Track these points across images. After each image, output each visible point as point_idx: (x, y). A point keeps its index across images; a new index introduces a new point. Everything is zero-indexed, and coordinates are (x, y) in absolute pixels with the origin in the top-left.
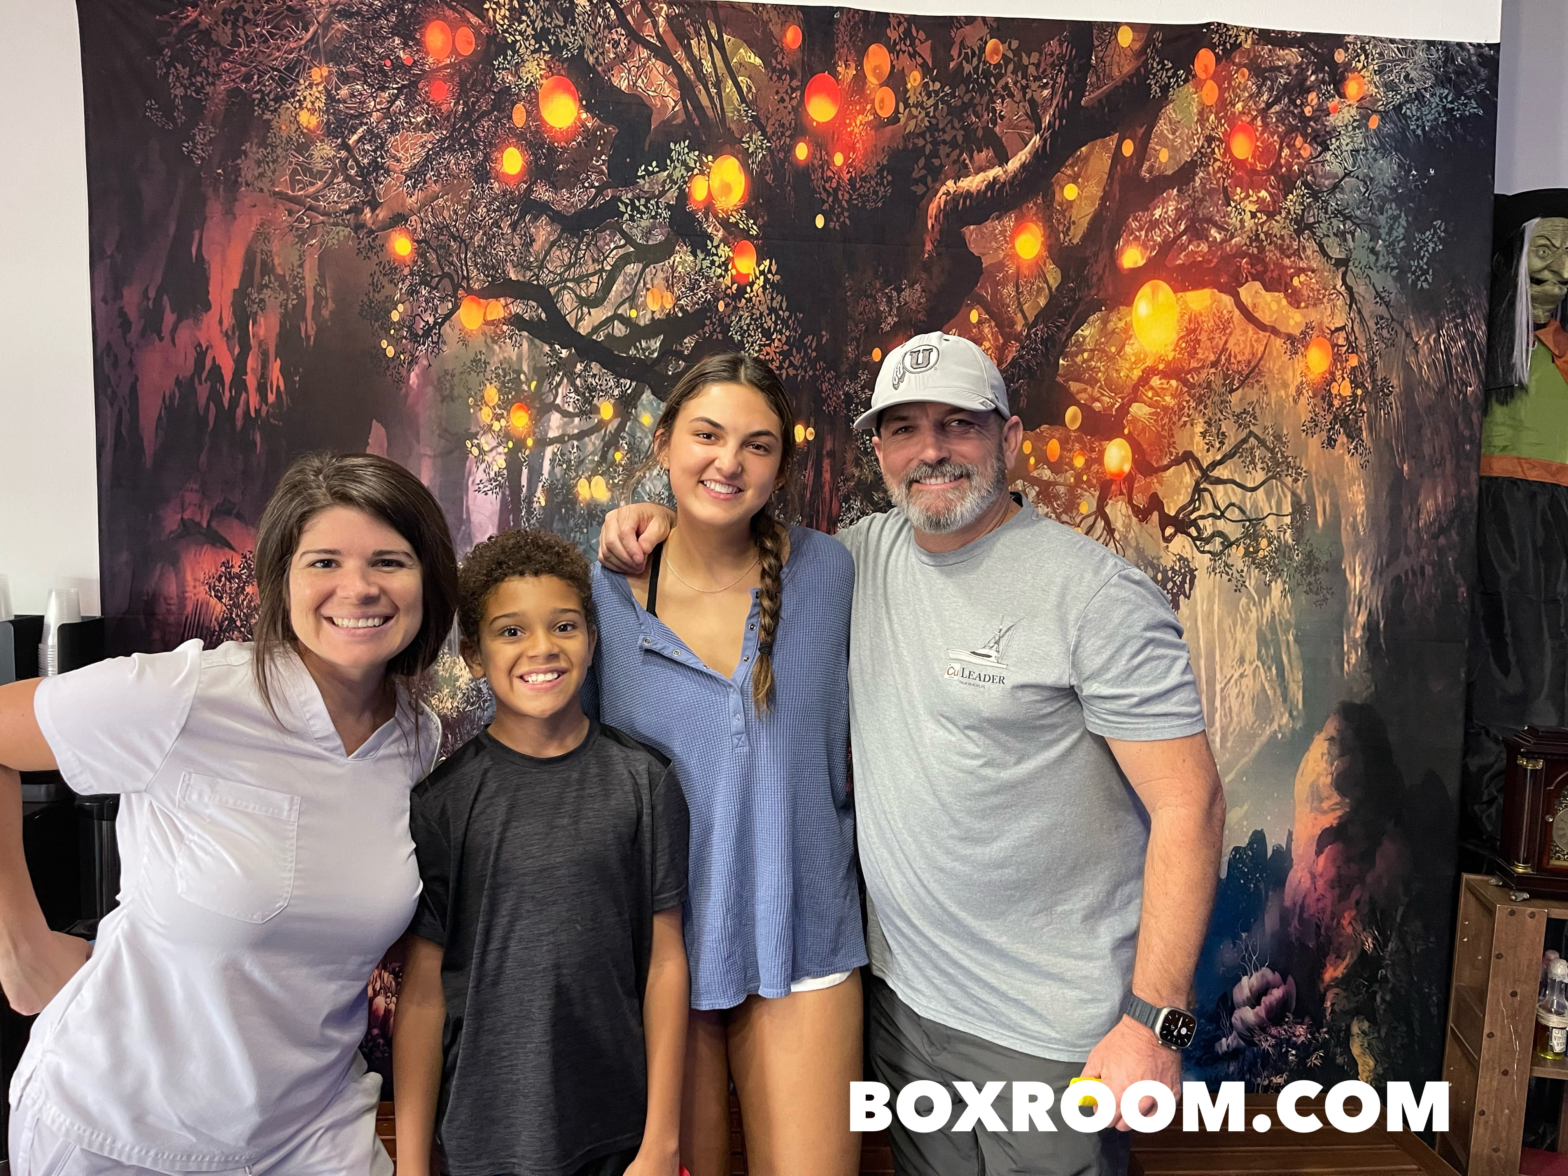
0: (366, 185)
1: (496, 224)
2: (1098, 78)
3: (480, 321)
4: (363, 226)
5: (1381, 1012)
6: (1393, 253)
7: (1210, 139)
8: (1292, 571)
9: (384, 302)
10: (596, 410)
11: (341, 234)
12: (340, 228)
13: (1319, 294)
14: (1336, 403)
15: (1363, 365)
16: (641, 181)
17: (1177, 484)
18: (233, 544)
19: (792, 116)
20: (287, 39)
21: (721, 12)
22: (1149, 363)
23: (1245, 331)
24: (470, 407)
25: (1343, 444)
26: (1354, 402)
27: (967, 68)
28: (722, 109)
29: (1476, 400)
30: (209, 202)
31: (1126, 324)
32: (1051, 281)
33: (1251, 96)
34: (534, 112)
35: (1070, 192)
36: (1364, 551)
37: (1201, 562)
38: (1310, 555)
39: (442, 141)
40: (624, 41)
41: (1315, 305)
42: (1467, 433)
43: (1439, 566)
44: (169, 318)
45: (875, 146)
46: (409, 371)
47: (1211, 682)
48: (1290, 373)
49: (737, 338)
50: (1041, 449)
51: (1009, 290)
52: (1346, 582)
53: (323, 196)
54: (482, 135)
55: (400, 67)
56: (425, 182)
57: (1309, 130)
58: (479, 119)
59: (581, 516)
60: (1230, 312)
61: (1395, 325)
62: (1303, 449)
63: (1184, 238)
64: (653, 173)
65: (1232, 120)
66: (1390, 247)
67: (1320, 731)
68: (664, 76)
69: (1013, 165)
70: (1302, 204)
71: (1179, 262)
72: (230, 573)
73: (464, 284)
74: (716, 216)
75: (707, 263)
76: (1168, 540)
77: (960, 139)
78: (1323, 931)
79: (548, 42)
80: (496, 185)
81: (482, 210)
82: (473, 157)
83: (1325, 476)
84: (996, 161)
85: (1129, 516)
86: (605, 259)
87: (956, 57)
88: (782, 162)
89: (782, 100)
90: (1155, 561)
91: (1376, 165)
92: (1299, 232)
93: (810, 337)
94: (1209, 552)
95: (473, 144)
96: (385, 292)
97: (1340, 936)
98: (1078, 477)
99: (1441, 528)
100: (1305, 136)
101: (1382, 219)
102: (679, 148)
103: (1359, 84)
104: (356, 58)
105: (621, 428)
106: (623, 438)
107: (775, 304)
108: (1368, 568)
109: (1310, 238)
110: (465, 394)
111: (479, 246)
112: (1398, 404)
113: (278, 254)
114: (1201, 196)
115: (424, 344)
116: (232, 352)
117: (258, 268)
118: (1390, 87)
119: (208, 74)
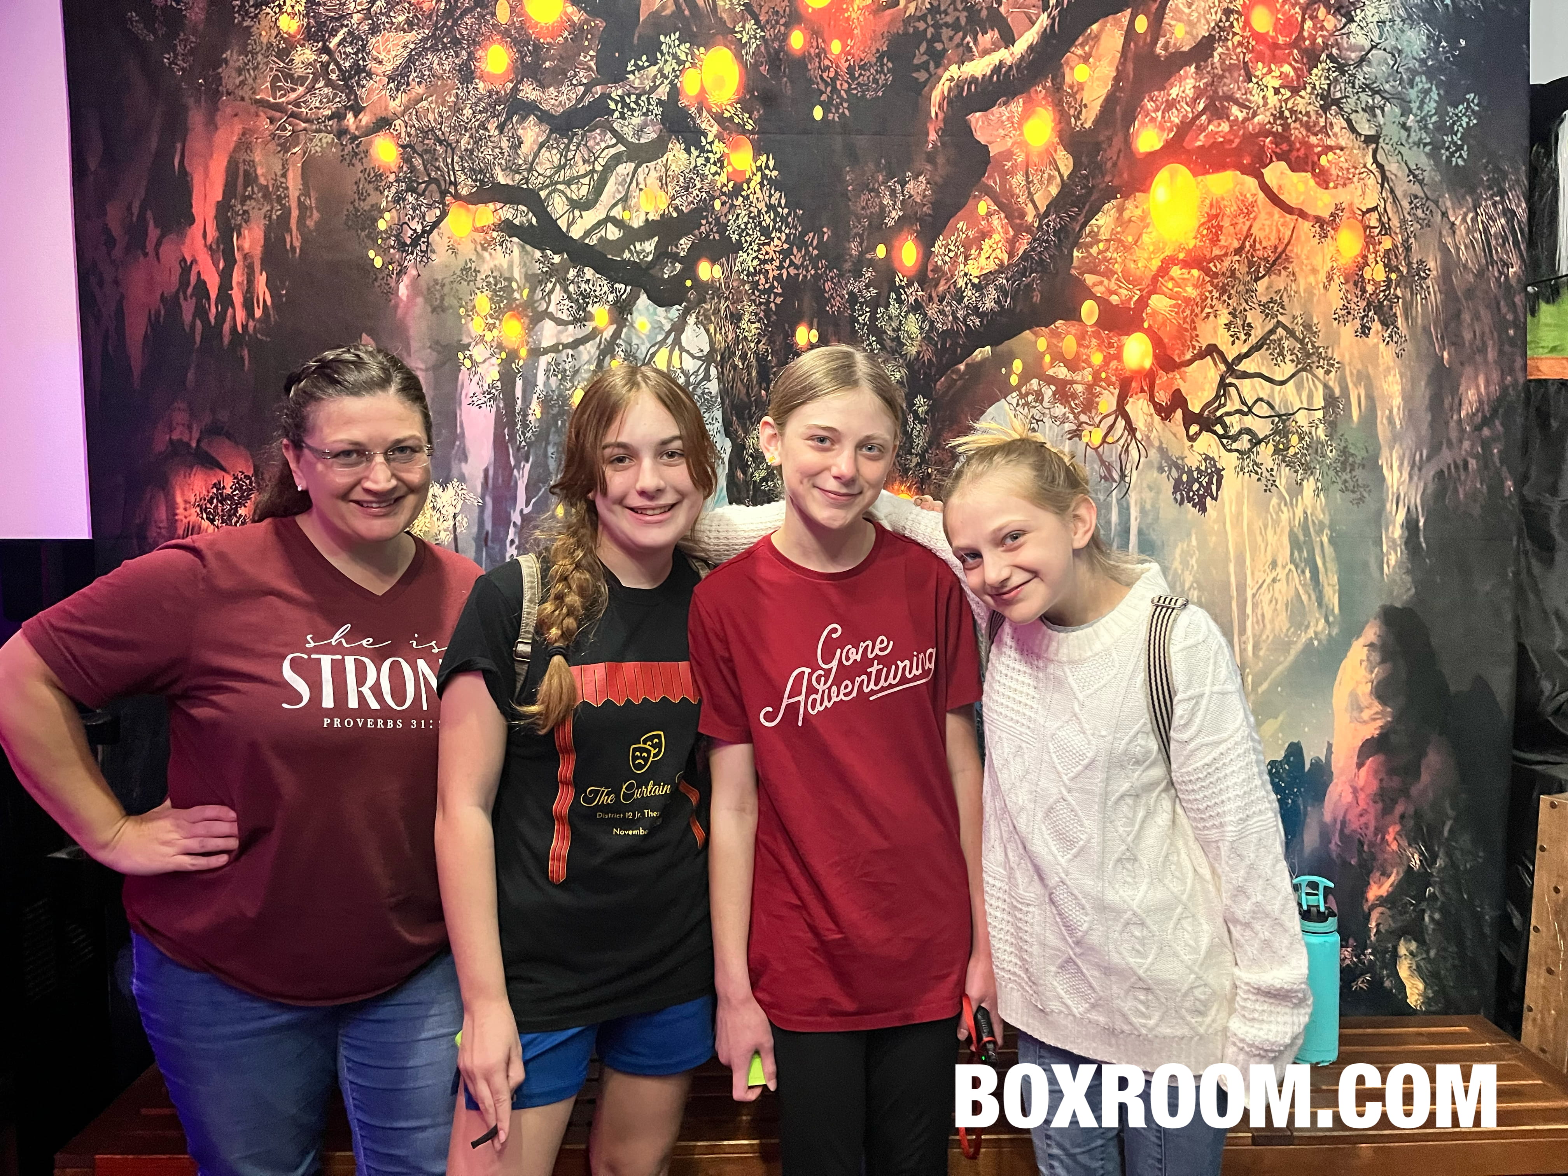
1: (483, 126)
3: (470, 227)
4: (346, 132)
5: (1430, 932)
6: (1425, 128)
7: (1228, 12)
8: (1325, 469)
9: (370, 211)
10: (589, 317)
11: (324, 141)
12: (322, 134)
13: (1348, 173)
14: (1370, 288)
15: (1397, 248)
16: (631, 77)
17: (1201, 380)
18: (224, 465)
19: (786, 3)
22: (1168, 253)
23: (1271, 215)
24: (460, 317)
25: (1378, 332)
26: (1388, 287)
29: (1519, 281)
30: (190, 113)
31: (1143, 211)
32: (1063, 169)
34: (518, 7)
35: (1081, 73)
36: (1401, 445)
37: (1228, 461)
38: (1344, 451)
39: (424, 40)
41: (1345, 185)
42: (1510, 317)
43: (1485, 460)
44: (153, 233)
45: (874, 31)
46: (398, 282)
47: (1242, 588)
48: (1319, 258)
49: (735, 237)
50: (1056, 346)
51: (1018, 180)
52: (1383, 479)
53: (305, 102)
54: (465, 32)
58: (462, 16)
60: (1254, 195)
61: (1429, 203)
62: (1335, 340)
63: (1204, 117)
64: (643, 68)
66: (1422, 122)
67: (1359, 636)
70: (1327, 78)
71: (1199, 143)
72: (221, 494)
73: (452, 190)
74: (709, 111)
75: (701, 161)
76: (1192, 439)
77: (963, 21)
78: (1366, 847)
80: (481, 85)
81: (468, 112)
82: (457, 56)
83: (1360, 366)
84: (1003, 44)
85: (1151, 415)
86: (596, 159)
88: (777, 53)
90: (1180, 462)
91: (1404, 36)
92: (1325, 108)
93: (811, 235)
94: (1237, 451)
95: (456, 42)
96: (371, 200)
97: (1383, 851)
98: (1096, 375)
99: (1484, 417)
101: (1413, 93)
102: (669, 41)
105: (616, 335)
106: (619, 346)
107: (774, 201)
108: (1406, 463)
109: (1337, 114)
110: (455, 302)
111: (466, 150)
112: (1436, 288)
113: (261, 163)
114: (1220, 72)
115: (412, 253)
116: (217, 267)
117: (241, 180)
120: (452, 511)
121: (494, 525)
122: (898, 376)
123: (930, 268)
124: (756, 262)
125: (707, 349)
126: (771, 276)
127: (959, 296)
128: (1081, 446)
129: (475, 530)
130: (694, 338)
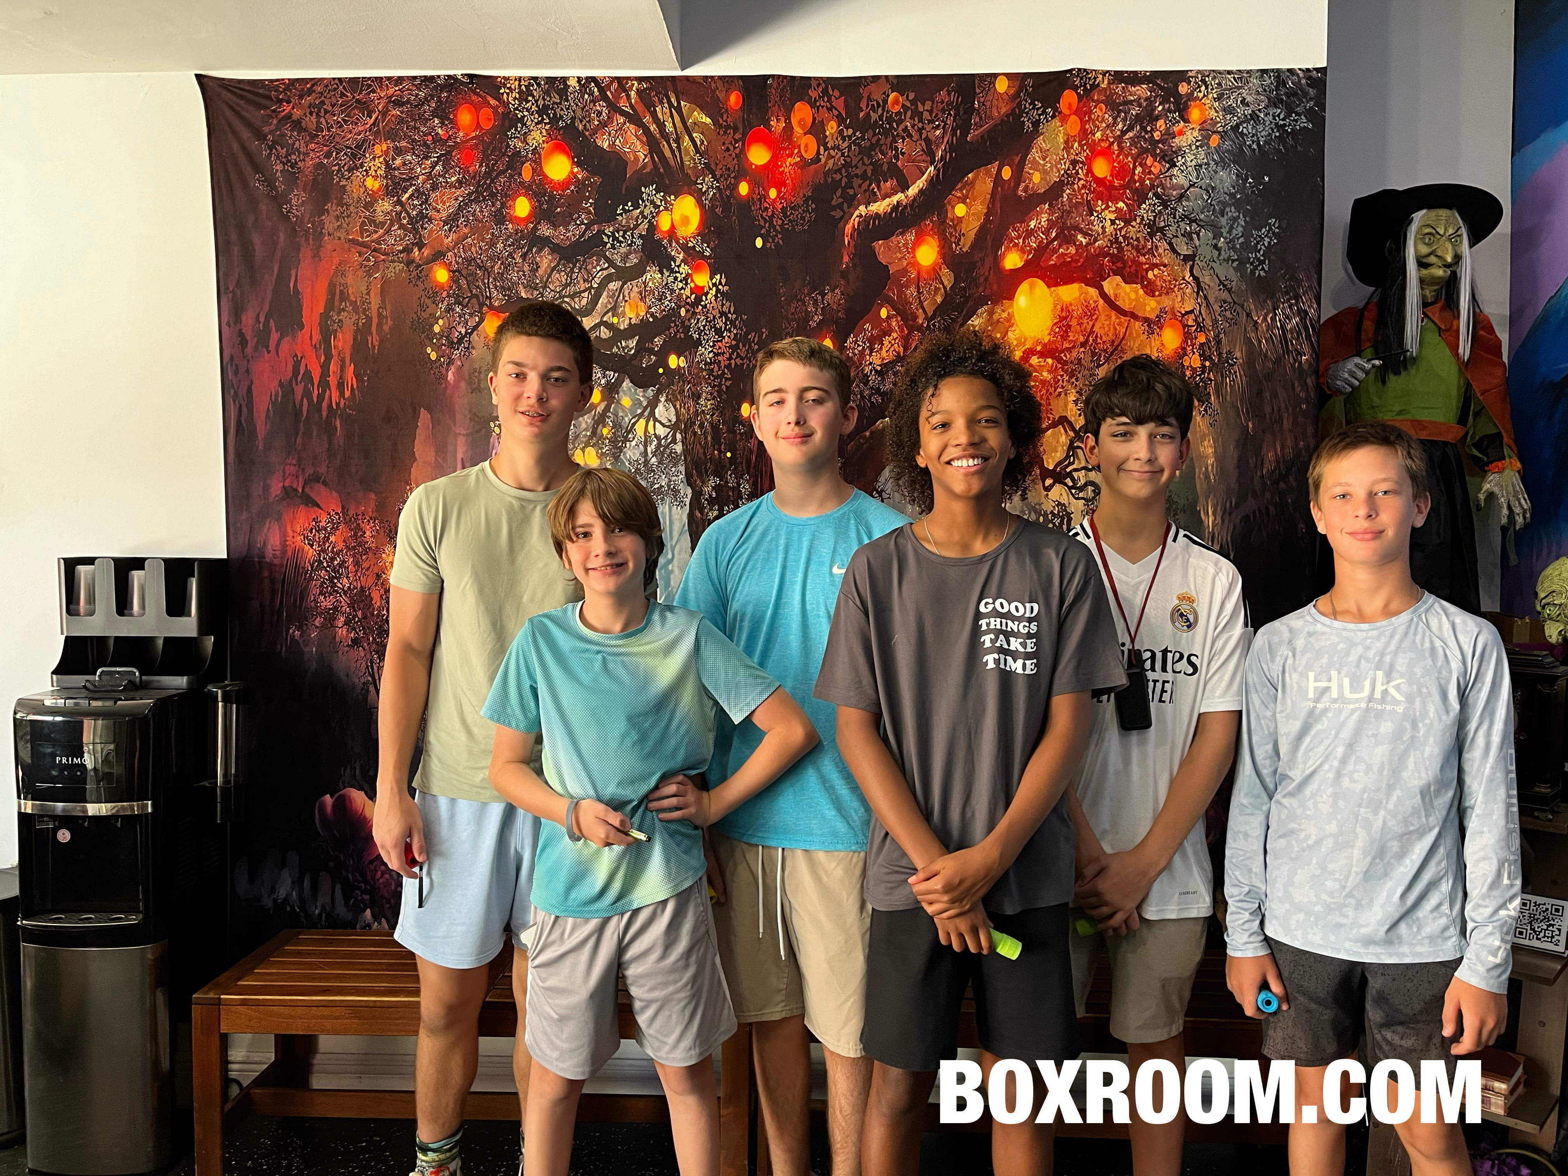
0: (415, 230)
1: (511, 255)
2: (981, 118)
4: (413, 261)
6: (1234, 248)
7: (1074, 163)
9: (429, 318)
11: (397, 268)
12: (396, 264)
13: (1170, 284)
15: (1210, 342)
16: (620, 218)
17: (1054, 443)
18: (321, 505)
19: (736, 162)
20: (356, 124)
21: (679, 85)
22: (1028, 346)
23: (1109, 317)
26: (1203, 372)
27: (874, 116)
28: (681, 158)
29: (1309, 367)
30: (302, 249)
31: (1009, 314)
32: (946, 283)
33: (1108, 126)
34: (538, 170)
35: (960, 210)
36: (1215, 496)
37: (1077, 506)
39: (470, 194)
40: (605, 111)
41: (1167, 293)
42: (1303, 395)
43: (1282, 507)
44: (275, 336)
45: (802, 182)
46: (447, 370)
49: (696, 336)
51: (912, 291)
52: (1201, 521)
53: (383, 241)
54: (499, 188)
55: (438, 141)
56: (458, 227)
57: (1158, 151)
58: (497, 177)
60: (1095, 302)
61: (1237, 307)
63: (1056, 243)
64: (629, 211)
65: (1092, 147)
66: (1231, 243)
68: (636, 136)
69: (913, 191)
70: (1154, 211)
71: (1052, 262)
72: (318, 526)
73: (488, 302)
74: (677, 242)
76: (1048, 489)
77: (869, 173)
80: (510, 226)
82: (493, 205)
84: (899, 188)
86: (593, 279)
87: (864, 108)
88: (728, 198)
89: (728, 149)
90: (1037, 507)
91: (1217, 176)
92: (1151, 235)
93: (753, 334)
94: (1083, 498)
95: (493, 195)
96: (429, 311)
99: (1280, 474)
100: (1154, 156)
101: (1223, 221)
102: (648, 191)
103: (1200, 110)
104: (406, 136)
105: (607, 409)
106: (609, 417)
107: (725, 309)
108: (1219, 510)
109: (1161, 239)
111: (498, 273)
112: (1242, 373)
113: (352, 286)
114: (1069, 209)
115: (458, 349)
116: (319, 360)
118: (1229, 110)
119: (299, 153)
124: (711, 355)
125: (674, 419)
126: (722, 365)
127: (865, 380)
130: (665, 412)
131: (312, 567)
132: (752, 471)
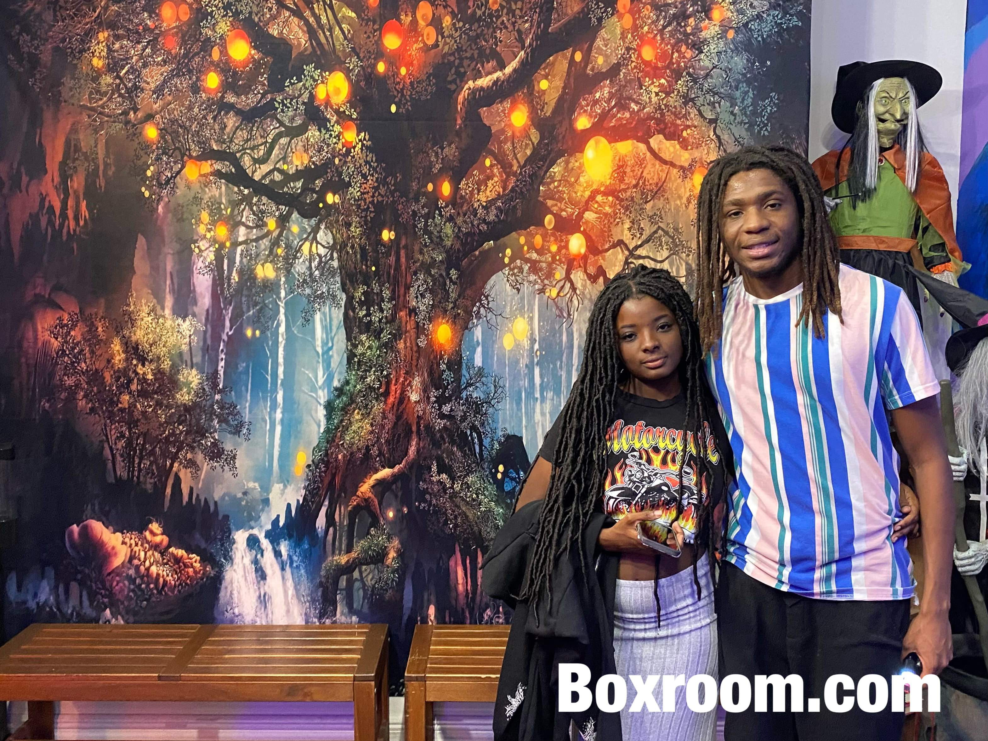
1: (204, 117)
2: (559, 15)
3: (198, 174)
4: (130, 122)
6: (745, 114)
7: (628, 49)
9: (142, 165)
10: (265, 225)
11: (118, 127)
12: (117, 124)
13: (699, 141)
16: (287, 89)
17: (614, 260)
18: (63, 307)
19: (375, 46)
20: (84, 17)
22: (595, 187)
23: (654, 165)
24: (193, 224)
27: (479, 13)
28: (333, 44)
30: (44, 112)
31: (580, 164)
32: (534, 140)
33: (653, 22)
34: (224, 51)
35: (544, 85)
39: (173, 71)
40: (275, 7)
41: (697, 148)
44: (25, 179)
45: (425, 62)
46: (157, 205)
48: (683, 190)
49: (347, 179)
50: (531, 241)
51: (508, 146)
53: (107, 106)
54: (195, 66)
55: (147, 30)
56: (164, 95)
57: (690, 41)
58: (193, 57)
59: (259, 286)
60: (644, 154)
63: (615, 110)
64: (294, 84)
65: (641, 38)
66: (743, 110)
68: (299, 26)
69: (508, 70)
70: (687, 86)
71: (612, 124)
72: (62, 324)
73: (187, 153)
74: (332, 108)
77: (476, 56)
79: (231, 10)
80: (204, 95)
82: (190, 79)
84: (498, 68)
85: (585, 280)
86: (268, 135)
87: (471, 7)
88: (370, 75)
89: (369, 37)
91: (733, 61)
92: (686, 104)
93: (390, 178)
95: (190, 72)
96: (143, 160)
98: (553, 257)
100: (687, 45)
102: (309, 68)
103: (720, 11)
104: (123, 27)
105: (280, 234)
106: (282, 241)
107: (368, 159)
109: (692, 107)
110: (190, 217)
111: (195, 131)
113: (83, 140)
114: (624, 84)
115: (166, 189)
116: (59, 197)
117: (72, 149)
118: (741, 12)
119: (41, 39)
120: (188, 333)
121: (212, 342)
122: (440, 258)
123: (458, 196)
125: (331, 242)
126: (368, 201)
127: (475, 213)
128: (545, 298)
129: (201, 344)
130: (324, 236)
131: (57, 353)
132: (391, 280)
